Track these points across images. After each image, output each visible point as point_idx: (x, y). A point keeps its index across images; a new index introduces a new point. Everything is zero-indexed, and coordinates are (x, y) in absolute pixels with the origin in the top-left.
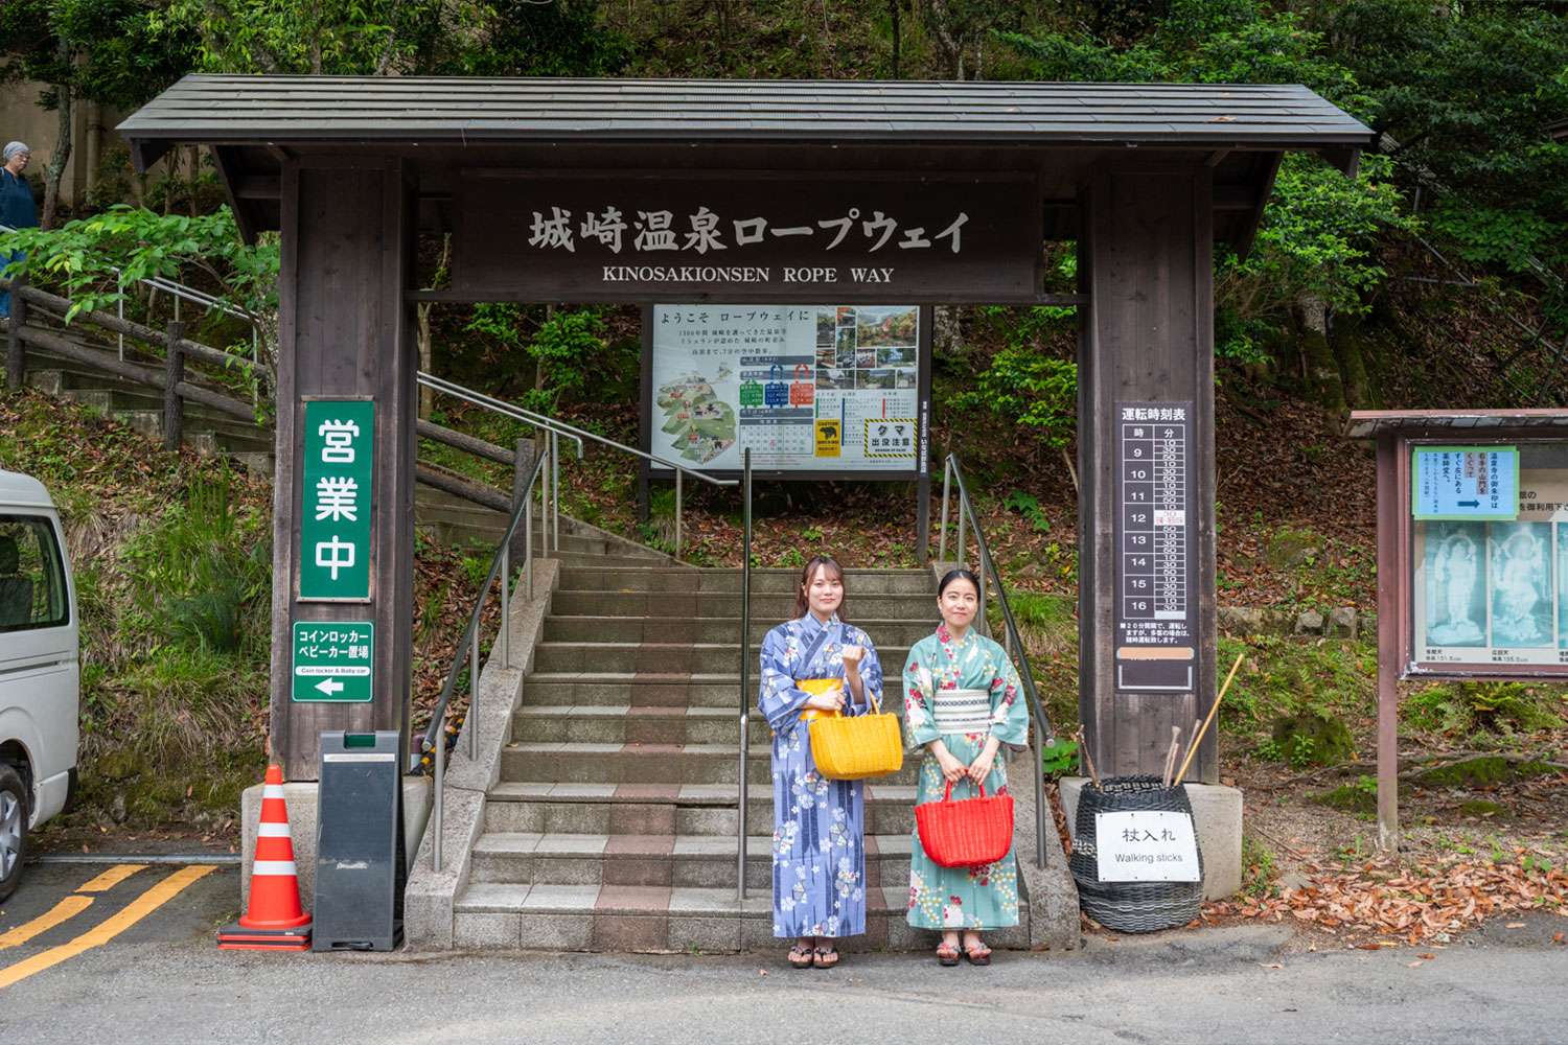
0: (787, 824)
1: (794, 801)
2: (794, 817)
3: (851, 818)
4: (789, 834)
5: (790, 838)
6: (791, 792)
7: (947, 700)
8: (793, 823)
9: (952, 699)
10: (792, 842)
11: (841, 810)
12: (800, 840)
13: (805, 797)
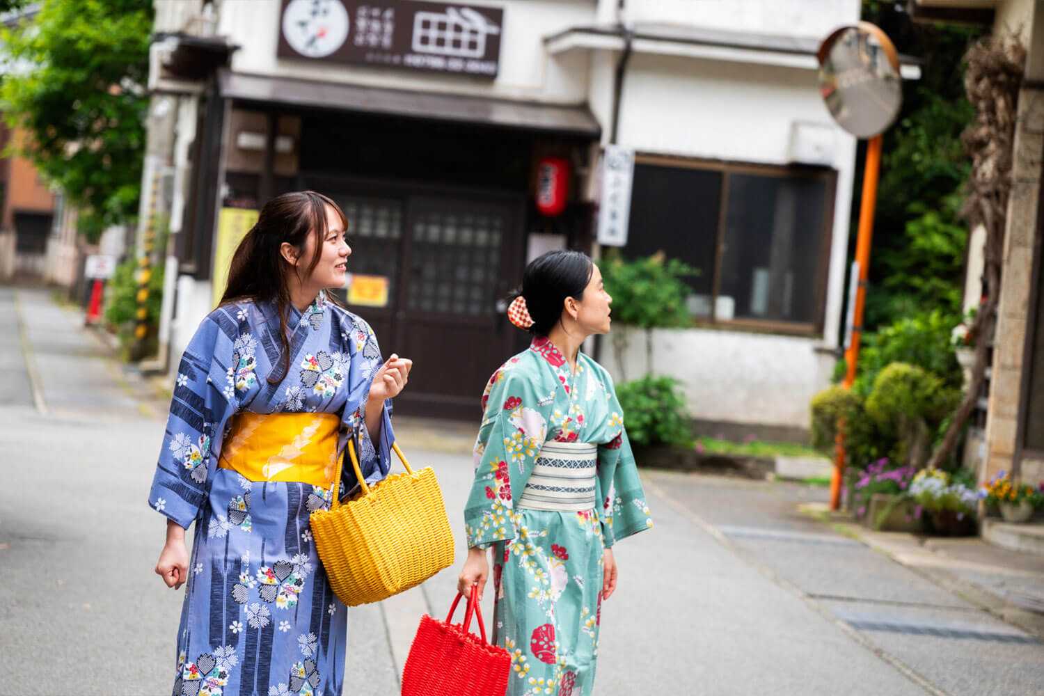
0: (219, 652)
1: (234, 615)
2: (233, 640)
3: (325, 652)
4: (220, 669)
5: (222, 675)
6: (231, 595)
7: (563, 457)
8: (230, 650)
9: (569, 458)
10: (224, 682)
11: (312, 637)
12: (238, 681)
13: (255, 606)
